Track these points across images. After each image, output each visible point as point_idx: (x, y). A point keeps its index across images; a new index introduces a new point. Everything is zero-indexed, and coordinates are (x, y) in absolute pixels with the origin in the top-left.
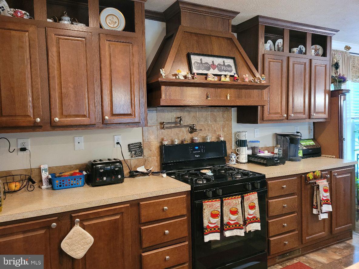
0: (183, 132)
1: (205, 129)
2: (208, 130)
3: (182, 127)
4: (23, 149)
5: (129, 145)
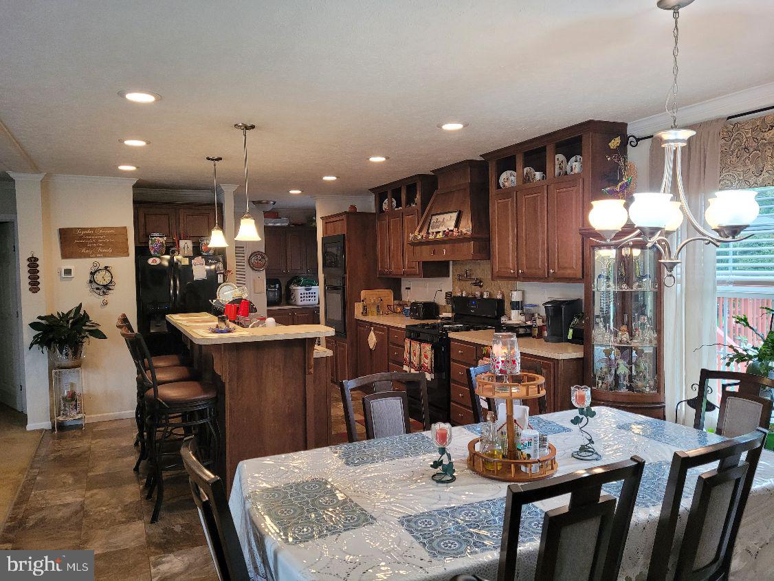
1: (491, 284)
2: (494, 285)
4: (408, 288)
5: (446, 294)
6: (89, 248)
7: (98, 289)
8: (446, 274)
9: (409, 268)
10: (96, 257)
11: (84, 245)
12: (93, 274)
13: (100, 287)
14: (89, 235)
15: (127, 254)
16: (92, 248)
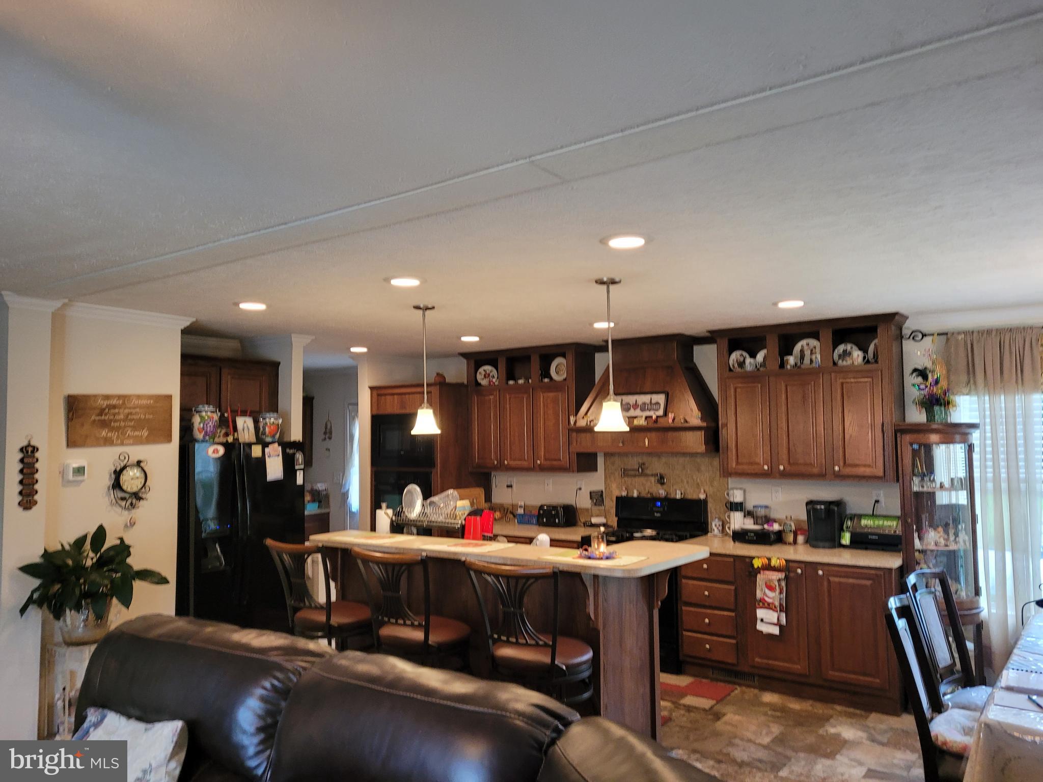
0: (651, 483)
1: (682, 481)
2: (688, 482)
3: (647, 475)
4: (510, 486)
5: (590, 493)
6: (112, 429)
7: (123, 499)
8: (594, 468)
9: (546, 459)
10: (122, 444)
11: (104, 424)
12: (118, 474)
13: (127, 496)
14: (114, 407)
15: (169, 439)
16: (118, 429)
